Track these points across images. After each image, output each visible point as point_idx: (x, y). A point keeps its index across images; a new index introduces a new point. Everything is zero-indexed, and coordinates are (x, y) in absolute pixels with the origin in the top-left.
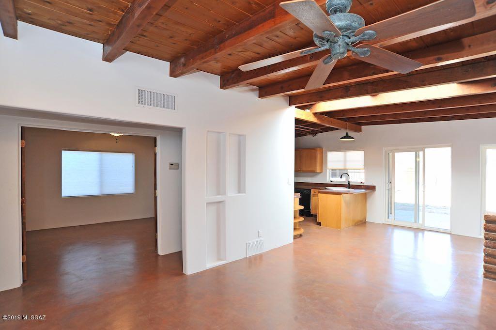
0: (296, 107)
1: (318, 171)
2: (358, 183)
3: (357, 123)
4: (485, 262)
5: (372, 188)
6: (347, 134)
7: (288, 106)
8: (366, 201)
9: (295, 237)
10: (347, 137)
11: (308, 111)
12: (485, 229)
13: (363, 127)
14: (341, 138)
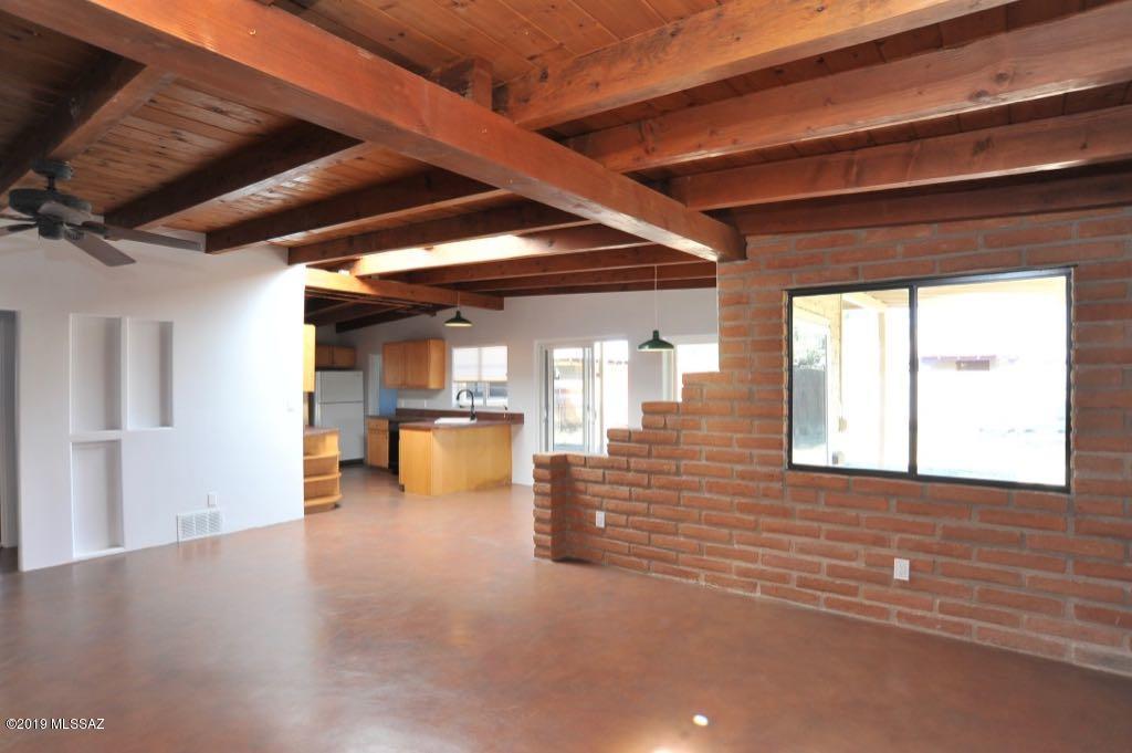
0: (308, 266)
1: (433, 385)
2: (498, 408)
3: (488, 292)
4: (537, 531)
5: (517, 419)
6: (458, 313)
7: (285, 265)
8: (510, 446)
9: (308, 511)
10: (458, 319)
11: (344, 273)
12: (534, 477)
13: (507, 300)
14: (448, 322)
